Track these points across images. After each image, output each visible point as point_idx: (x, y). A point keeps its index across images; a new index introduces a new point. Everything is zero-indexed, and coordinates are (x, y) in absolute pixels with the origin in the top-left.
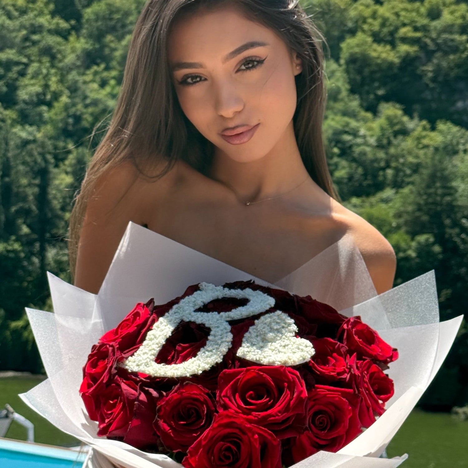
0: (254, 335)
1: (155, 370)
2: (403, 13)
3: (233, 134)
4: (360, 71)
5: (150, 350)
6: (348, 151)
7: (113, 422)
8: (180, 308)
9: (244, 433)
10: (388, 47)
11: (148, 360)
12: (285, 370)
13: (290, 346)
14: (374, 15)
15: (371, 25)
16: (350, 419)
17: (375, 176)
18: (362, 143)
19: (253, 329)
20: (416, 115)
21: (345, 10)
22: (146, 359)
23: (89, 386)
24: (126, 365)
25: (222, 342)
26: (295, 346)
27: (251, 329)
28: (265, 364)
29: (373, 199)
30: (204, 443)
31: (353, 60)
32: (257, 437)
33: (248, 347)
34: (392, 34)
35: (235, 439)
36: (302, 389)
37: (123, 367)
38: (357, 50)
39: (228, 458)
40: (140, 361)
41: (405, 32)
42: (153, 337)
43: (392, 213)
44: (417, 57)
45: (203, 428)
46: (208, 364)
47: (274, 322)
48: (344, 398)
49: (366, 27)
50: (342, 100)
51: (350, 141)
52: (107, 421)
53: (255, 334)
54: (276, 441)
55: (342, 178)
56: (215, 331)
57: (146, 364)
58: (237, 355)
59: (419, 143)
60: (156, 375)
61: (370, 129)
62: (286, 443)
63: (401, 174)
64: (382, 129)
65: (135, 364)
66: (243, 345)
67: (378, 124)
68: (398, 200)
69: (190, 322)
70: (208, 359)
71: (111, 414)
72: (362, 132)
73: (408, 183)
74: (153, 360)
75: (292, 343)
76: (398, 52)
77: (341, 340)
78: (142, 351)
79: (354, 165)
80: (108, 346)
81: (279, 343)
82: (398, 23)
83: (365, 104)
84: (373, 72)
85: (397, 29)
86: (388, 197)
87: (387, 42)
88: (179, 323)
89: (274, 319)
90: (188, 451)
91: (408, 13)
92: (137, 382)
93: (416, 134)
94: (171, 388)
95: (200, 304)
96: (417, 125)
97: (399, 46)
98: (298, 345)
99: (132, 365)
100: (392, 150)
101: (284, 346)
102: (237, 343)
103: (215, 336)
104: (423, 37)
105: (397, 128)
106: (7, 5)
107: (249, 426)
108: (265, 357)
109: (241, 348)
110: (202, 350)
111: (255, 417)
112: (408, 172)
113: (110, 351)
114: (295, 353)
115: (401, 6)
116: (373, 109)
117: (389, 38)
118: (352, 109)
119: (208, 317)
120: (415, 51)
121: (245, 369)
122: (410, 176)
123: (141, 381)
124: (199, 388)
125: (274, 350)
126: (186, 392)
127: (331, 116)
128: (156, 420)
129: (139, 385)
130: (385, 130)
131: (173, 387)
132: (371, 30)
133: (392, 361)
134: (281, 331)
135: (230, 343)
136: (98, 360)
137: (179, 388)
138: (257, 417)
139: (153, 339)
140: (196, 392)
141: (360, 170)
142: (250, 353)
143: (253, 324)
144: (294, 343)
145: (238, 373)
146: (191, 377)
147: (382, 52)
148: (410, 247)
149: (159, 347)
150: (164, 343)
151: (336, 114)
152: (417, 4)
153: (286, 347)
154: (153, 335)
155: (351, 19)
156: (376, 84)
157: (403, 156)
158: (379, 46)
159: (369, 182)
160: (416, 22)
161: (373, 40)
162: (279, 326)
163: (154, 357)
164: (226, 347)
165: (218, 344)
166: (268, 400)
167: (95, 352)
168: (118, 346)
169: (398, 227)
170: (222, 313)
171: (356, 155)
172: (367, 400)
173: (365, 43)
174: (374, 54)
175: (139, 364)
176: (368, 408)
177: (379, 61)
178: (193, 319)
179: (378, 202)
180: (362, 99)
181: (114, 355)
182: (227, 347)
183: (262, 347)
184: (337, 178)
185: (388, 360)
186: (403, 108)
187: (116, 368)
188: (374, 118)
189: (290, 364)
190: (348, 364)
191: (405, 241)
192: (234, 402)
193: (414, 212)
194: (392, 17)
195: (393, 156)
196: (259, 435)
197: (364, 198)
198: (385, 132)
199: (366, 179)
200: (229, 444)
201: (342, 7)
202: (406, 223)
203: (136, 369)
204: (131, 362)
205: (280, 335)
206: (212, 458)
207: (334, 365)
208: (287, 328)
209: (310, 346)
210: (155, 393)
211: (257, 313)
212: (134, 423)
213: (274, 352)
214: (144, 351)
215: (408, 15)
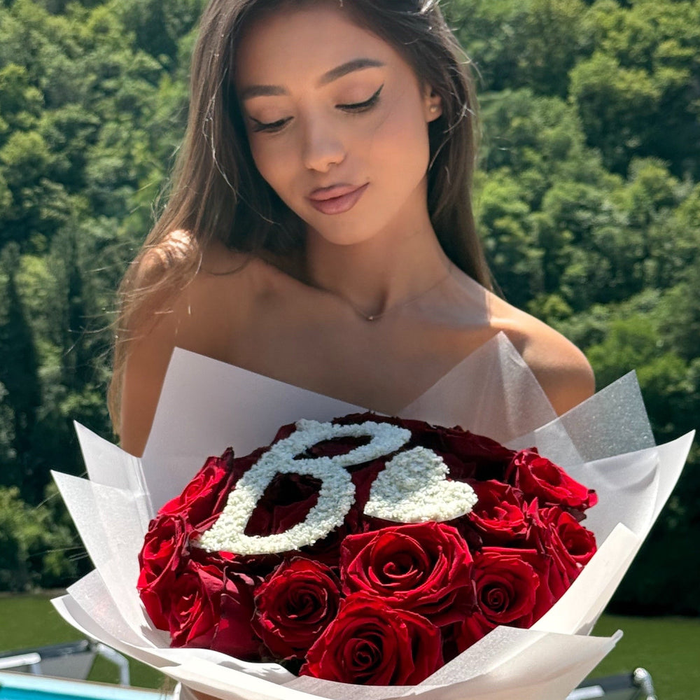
0: (386, 483)
1: (246, 546)
2: (664, 20)
3: (326, 198)
4: (600, 113)
5: (236, 519)
6: (586, 235)
7: (192, 625)
8: (273, 455)
9: (386, 623)
10: (643, 74)
11: (235, 533)
12: (436, 527)
13: (439, 495)
14: (619, 26)
15: (614, 40)
16: (537, 591)
17: (628, 271)
18: (606, 222)
19: (384, 475)
20: (688, 175)
21: (574, 20)
22: (231, 531)
23: (150, 579)
24: (202, 544)
25: (341, 497)
26: (448, 493)
27: (381, 475)
28: (406, 522)
29: (627, 307)
30: (328, 643)
31: (589, 96)
32: (405, 626)
33: (379, 500)
34: (648, 52)
35: (375, 634)
36: (464, 552)
37: (198, 546)
38: (594, 80)
39: (365, 660)
40: (223, 534)
41: (668, 49)
42: (237, 500)
43: (655, 325)
44: (687, 86)
45: (325, 622)
46: (323, 530)
47: (413, 462)
48: (525, 561)
49: (607, 44)
50: (574, 158)
51: (589, 220)
52: (182, 626)
53: (388, 482)
54: (433, 629)
55: (579, 277)
56: (329, 483)
57: (232, 539)
58: (365, 513)
59: (694, 218)
60: (248, 553)
61: (619, 200)
62: (448, 632)
63: (668, 266)
64: (637, 199)
65: (215, 540)
66: (372, 498)
67: (630, 191)
68: (665, 306)
69: (289, 474)
70: (323, 521)
71: (187, 616)
72: (607, 204)
73: (679, 280)
74: (241, 533)
75: (443, 489)
76: (657, 80)
77: (512, 482)
78: (223, 521)
79: (596, 256)
80: (173, 519)
81: (424, 491)
82: (656, 35)
83: (609, 163)
84: (620, 114)
85: (655, 44)
86: (649, 303)
87: (640, 66)
88: (274, 477)
89: (414, 459)
90: (306, 657)
91: (672, 20)
92: (221, 566)
93: (689, 204)
94: (273, 569)
95: (301, 448)
96: (690, 192)
97: (660, 70)
98: (451, 490)
99: (211, 542)
100: (653, 231)
101: (432, 495)
102: (362, 496)
103: (329, 489)
104: (695, 55)
105: (659, 196)
106: (65, 37)
107: (392, 611)
108: (405, 513)
109: (368, 503)
110: (313, 510)
111: (399, 598)
112: (678, 262)
113: (177, 526)
114: (448, 502)
115: (661, 8)
116: (621, 169)
117: (643, 60)
118: (590, 170)
119: (316, 464)
120: (684, 78)
121: (378, 531)
122: (682, 268)
123: (227, 563)
124: (313, 564)
125: (417, 501)
126: (295, 573)
127: (558, 184)
128: (256, 616)
129: (225, 569)
130: (642, 200)
131: (275, 567)
132: (616, 49)
133: (588, 507)
134: (426, 475)
135: (352, 497)
136: (159, 541)
137: (284, 568)
138: (403, 598)
139: (238, 503)
140: (310, 571)
141: (605, 264)
142: (384, 508)
143: (383, 468)
144: (446, 489)
145: (368, 539)
146: (300, 551)
147: (632, 82)
148: (684, 377)
149: (248, 513)
150: (255, 507)
151: (565, 180)
152: (686, 5)
153: (435, 496)
154: (238, 497)
155: (583, 33)
156: (626, 131)
157: (670, 239)
158: (629, 72)
159: (620, 280)
160: (684, 32)
161: (618, 64)
162: (421, 467)
163: (242, 528)
164: (347, 504)
165: (335, 500)
166: (416, 573)
167: (154, 529)
168: (188, 517)
169: (666, 348)
170: (336, 458)
171: (597, 241)
172: (560, 564)
173: (607, 68)
174: (621, 86)
175: (222, 539)
176: (562, 575)
177: (629, 96)
178: (293, 470)
179: (633, 311)
180: (604, 155)
181: (183, 530)
182: (349, 503)
183: (400, 499)
184: (571, 276)
185: (585, 505)
186: (669, 165)
187: (188, 549)
188: (624, 183)
189: (443, 520)
190: (527, 514)
191: (677, 367)
192: (366, 579)
193: (689, 323)
194: (647, 27)
195: (654, 240)
196: (408, 623)
197: (612, 305)
198: (642, 203)
199: (614, 276)
200: (366, 642)
201: (570, 15)
202: (678, 341)
203: (217, 547)
204: (208, 539)
205: (424, 480)
206: (343, 661)
207: (506, 518)
208: (433, 468)
209: (469, 491)
210: (249, 580)
211: (388, 453)
212: (222, 624)
213: (418, 503)
214: (226, 521)
215: (671, 21)
